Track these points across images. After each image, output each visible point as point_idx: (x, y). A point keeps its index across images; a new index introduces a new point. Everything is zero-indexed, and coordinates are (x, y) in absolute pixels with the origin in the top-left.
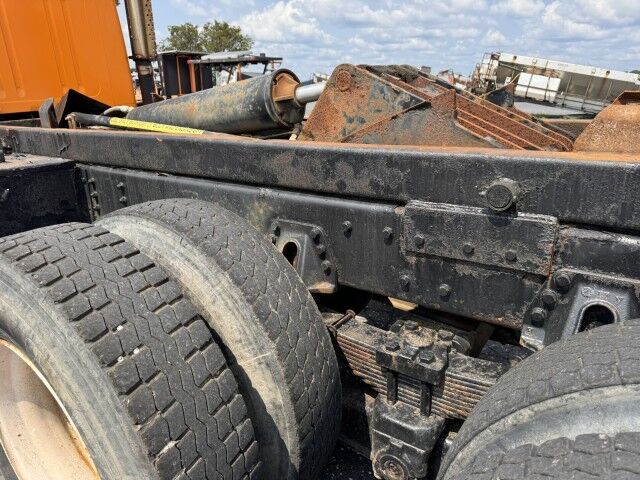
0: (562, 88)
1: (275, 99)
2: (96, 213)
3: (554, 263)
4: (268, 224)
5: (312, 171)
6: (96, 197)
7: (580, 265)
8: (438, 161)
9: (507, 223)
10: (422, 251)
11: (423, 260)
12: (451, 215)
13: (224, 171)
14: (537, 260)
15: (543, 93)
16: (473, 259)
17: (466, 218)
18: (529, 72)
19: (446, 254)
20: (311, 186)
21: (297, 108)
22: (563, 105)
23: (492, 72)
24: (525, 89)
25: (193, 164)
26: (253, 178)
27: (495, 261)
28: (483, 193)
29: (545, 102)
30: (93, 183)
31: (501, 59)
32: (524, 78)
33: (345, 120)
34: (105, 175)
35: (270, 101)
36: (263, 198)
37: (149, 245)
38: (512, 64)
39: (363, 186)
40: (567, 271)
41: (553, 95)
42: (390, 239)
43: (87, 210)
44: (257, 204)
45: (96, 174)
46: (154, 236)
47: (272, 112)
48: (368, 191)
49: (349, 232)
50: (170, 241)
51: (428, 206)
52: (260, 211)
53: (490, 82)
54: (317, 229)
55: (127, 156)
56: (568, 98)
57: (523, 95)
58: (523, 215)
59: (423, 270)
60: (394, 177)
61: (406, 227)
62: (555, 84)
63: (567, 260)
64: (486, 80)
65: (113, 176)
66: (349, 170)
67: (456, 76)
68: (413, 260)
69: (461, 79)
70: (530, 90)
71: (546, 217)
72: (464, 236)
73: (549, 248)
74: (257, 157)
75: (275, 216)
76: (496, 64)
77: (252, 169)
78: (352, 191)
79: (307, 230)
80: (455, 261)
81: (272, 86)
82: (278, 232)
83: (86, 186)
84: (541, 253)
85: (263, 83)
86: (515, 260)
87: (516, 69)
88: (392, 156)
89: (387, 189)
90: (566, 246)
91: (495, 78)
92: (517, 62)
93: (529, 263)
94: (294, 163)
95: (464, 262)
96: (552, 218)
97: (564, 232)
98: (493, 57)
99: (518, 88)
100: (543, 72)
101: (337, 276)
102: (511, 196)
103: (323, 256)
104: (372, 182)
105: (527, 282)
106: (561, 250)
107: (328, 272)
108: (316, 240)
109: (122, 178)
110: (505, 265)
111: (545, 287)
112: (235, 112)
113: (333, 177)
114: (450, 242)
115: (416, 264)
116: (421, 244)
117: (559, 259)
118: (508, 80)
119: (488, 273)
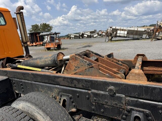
0: (128, 33)
1: (58, 60)
2: (15, 90)
3: (126, 105)
4: (59, 94)
5: (68, 82)
6: (15, 86)
7: (131, 106)
8: (97, 81)
9: (114, 96)
10: (96, 102)
11: (97, 103)
12: (101, 94)
13: (47, 81)
14: (122, 105)
15: (123, 35)
16: (108, 104)
17: (105, 95)
18: (120, 30)
19: (102, 103)
20: (68, 85)
21: (64, 61)
22: (129, 37)
23: (111, 31)
24: (119, 34)
25: (39, 79)
26: (54, 83)
27: (113, 105)
28: (107, 90)
29: (124, 37)
30: (14, 83)
31: (113, 28)
32: (118, 32)
33: (75, 67)
34: (17, 81)
35: (57, 61)
36: (57, 88)
37: (29, 109)
38: (115, 29)
39: (80, 86)
40: (129, 107)
41: (126, 35)
42: (88, 99)
43: (13, 89)
44: (55, 89)
45: (15, 80)
46: (30, 107)
47: (58, 63)
48: (82, 87)
49: (78, 97)
50: (34, 108)
51: (96, 91)
52: (57, 91)
53: (111, 33)
54: (71, 96)
55: (22, 77)
56: (130, 35)
57: (119, 36)
58: (117, 94)
59: (97, 106)
60: (87, 84)
61: (91, 96)
62: (126, 32)
63: (129, 105)
64: (110, 33)
65: (19, 81)
66: (76, 82)
67: (103, 32)
68: (94, 104)
69: (104, 32)
70: (120, 34)
71: (122, 95)
72: (105, 99)
73: (124, 102)
74: (54, 78)
75: (60, 92)
76: (111, 29)
77: (54, 81)
78: (78, 87)
79: (68, 96)
80: (104, 104)
81: (57, 57)
82: (61, 96)
83: (12, 84)
84: (122, 103)
85: (55, 57)
86: (117, 105)
87: (116, 30)
88: (86, 80)
89: (86, 87)
90: (128, 102)
91: (112, 32)
92: (116, 28)
93: (120, 106)
94: (63, 80)
95: (106, 105)
96: (124, 95)
97: (127, 98)
98: (111, 28)
99: (117, 34)
100: (123, 30)
101: (77, 107)
102: (114, 91)
103: (73, 102)
104: (82, 85)
105: (121, 109)
106: (127, 102)
107: (74, 106)
108: (71, 98)
109: (21, 82)
110: (115, 105)
111: (125, 111)
112: (49, 63)
113: (73, 83)
114: (102, 100)
115: (95, 105)
116: (95, 100)
117: (127, 104)
118: (115, 32)
119: (112, 107)
